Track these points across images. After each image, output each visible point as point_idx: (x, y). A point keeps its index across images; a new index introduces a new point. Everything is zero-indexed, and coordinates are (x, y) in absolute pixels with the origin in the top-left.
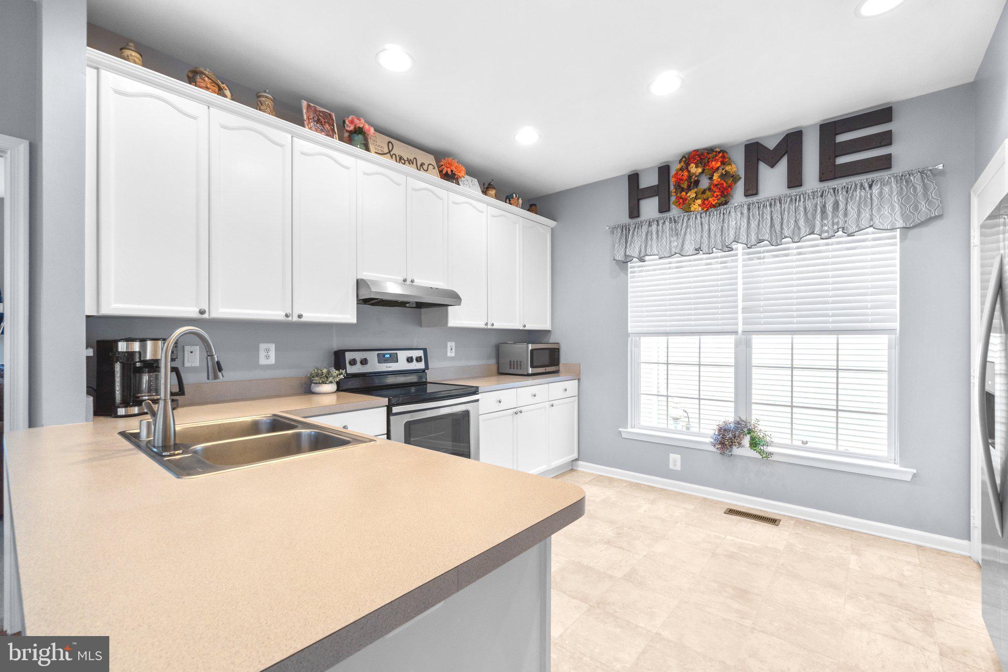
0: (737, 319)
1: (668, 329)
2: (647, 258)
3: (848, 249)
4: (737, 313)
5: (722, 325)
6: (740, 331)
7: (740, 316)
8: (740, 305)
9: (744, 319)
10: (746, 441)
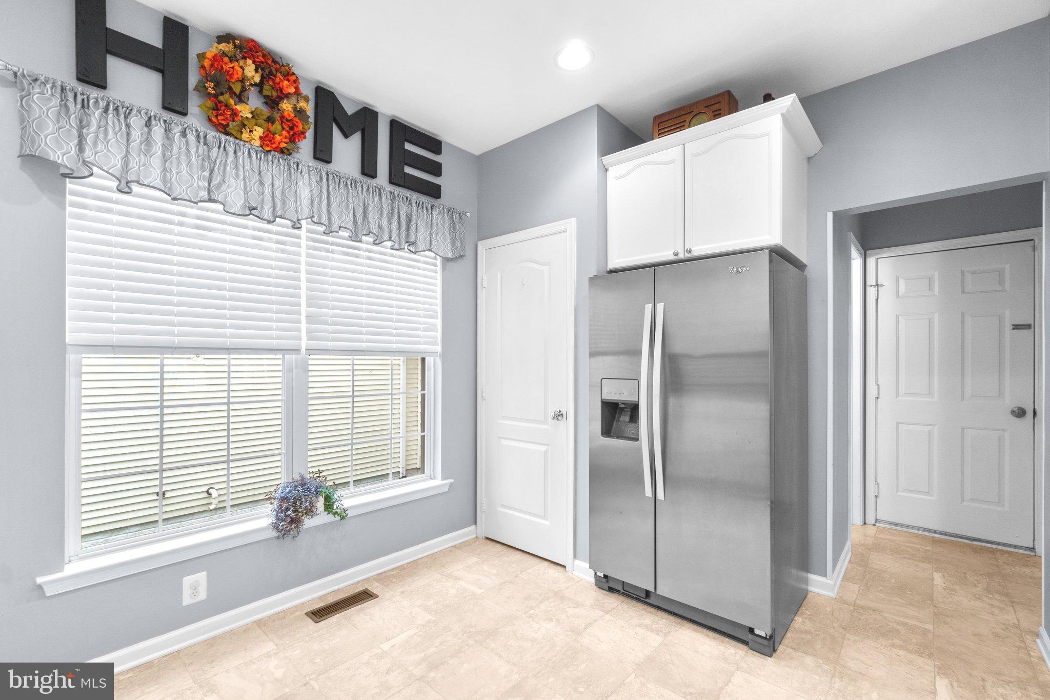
0: (299, 330)
1: (176, 339)
2: (136, 188)
3: (408, 266)
4: (299, 322)
5: (278, 338)
6: (303, 350)
7: (304, 326)
8: (304, 309)
9: (308, 331)
10: (320, 504)
